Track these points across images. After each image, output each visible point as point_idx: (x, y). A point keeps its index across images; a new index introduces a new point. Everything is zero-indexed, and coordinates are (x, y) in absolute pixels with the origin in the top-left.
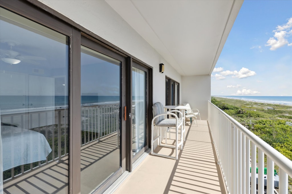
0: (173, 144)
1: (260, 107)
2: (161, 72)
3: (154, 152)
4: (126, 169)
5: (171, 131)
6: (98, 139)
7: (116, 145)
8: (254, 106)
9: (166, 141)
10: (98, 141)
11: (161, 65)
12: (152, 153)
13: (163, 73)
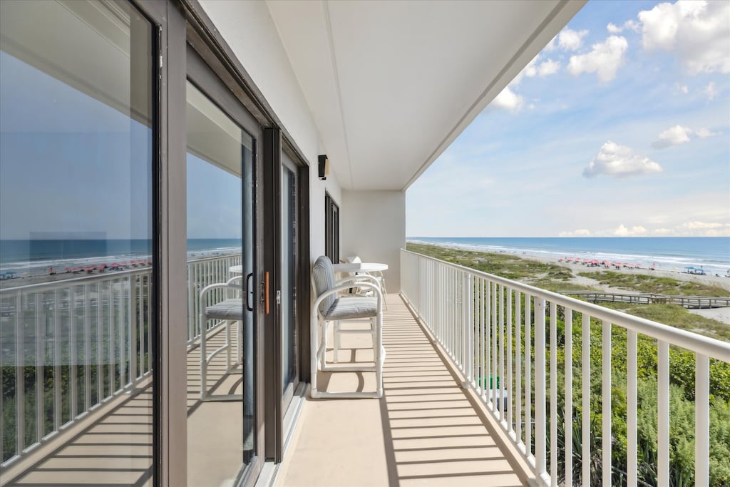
0: (353, 360)
1: (467, 259)
2: (321, 178)
3: (318, 391)
4: (265, 456)
5: (342, 329)
6: (130, 384)
7: (198, 392)
8: (458, 257)
9: (336, 355)
10: (129, 392)
11: (322, 160)
12: (314, 393)
13: (325, 179)
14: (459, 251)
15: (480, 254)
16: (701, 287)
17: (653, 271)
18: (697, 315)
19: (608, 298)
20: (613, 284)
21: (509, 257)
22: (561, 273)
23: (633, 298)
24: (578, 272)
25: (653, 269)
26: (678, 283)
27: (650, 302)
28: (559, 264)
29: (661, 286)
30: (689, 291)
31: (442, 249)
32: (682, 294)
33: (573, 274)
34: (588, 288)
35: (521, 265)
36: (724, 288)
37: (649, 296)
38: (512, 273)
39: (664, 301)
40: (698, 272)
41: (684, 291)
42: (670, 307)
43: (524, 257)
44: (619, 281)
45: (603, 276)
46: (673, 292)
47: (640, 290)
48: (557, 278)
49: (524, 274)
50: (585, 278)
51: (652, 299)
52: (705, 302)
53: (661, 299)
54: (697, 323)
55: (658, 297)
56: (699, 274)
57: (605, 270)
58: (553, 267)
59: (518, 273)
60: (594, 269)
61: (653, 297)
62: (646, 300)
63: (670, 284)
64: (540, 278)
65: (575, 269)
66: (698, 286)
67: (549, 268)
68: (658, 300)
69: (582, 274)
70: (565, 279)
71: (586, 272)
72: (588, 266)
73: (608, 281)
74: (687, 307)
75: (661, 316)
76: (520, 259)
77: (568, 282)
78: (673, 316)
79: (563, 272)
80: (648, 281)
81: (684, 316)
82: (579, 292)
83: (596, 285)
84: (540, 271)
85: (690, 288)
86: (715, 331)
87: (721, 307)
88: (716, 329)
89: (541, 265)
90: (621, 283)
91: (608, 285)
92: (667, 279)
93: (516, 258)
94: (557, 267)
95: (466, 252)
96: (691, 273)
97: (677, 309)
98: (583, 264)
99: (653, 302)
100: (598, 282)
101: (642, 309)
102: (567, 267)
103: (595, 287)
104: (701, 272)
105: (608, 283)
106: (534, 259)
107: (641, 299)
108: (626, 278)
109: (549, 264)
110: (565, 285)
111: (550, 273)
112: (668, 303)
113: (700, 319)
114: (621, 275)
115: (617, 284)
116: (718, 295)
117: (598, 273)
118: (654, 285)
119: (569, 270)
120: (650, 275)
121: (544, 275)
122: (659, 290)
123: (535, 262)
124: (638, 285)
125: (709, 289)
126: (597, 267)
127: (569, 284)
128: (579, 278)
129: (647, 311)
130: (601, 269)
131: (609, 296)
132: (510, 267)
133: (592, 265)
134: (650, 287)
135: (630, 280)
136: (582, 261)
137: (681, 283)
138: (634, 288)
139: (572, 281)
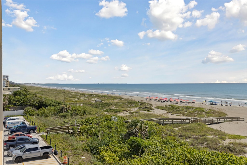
1: (87, 100)
8: (81, 99)
14: (82, 94)
15: (97, 96)
16: (214, 112)
17: (193, 104)
18: (211, 128)
19: (170, 122)
20: (174, 113)
21: (116, 98)
22: (146, 107)
23: (182, 121)
24: (155, 106)
25: (194, 103)
26: (204, 110)
27: (191, 122)
28: (145, 101)
29: (197, 112)
30: (209, 115)
31: (70, 93)
32: (206, 116)
33: (153, 107)
34: (161, 116)
35: (123, 103)
36: (224, 112)
37: (190, 119)
38: (117, 108)
39: (196, 121)
40: (214, 103)
41: (207, 114)
42: (200, 125)
43: (125, 97)
44: (177, 111)
45: (169, 108)
46: (202, 116)
47: (187, 115)
48: (144, 111)
49: (124, 109)
50: (159, 110)
51: (191, 120)
52: (215, 120)
53: (196, 120)
54: (211, 132)
55: (194, 119)
56: (214, 105)
57: (170, 104)
58: (142, 104)
59: (121, 108)
60: (164, 104)
61: (192, 119)
62: (188, 121)
63: (201, 111)
64: (134, 111)
65: (155, 104)
66: (213, 111)
67: (140, 104)
68: (194, 121)
69: (157, 108)
70: (148, 111)
71: (160, 106)
72: (162, 102)
73: (171, 111)
74: (207, 123)
75: (194, 130)
76: (123, 99)
77: (150, 113)
78: (200, 130)
79: (147, 106)
80: (191, 110)
81: (205, 129)
82: (155, 118)
83: (164, 114)
84: (134, 107)
85: (209, 113)
86: (218, 136)
87: (222, 122)
88: (219, 135)
89: (135, 103)
90: (178, 112)
91: (171, 114)
92: (200, 108)
93: (120, 98)
94: (144, 103)
95: (87, 94)
96: (211, 104)
97: (202, 125)
98: (159, 101)
99: (192, 122)
100: (166, 112)
101: (186, 127)
102: (150, 103)
103: (164, 115)
104: (215, 103)
105: (171, 112)
106: (130, 98)
107: (187, 121)
108: (180, 109)
109: (140, 101)
110: (148, 115)
111: (140, 108)
112: (199, 122)
113: (212, 130)
114: (178, 107)
115: (175, 113)
116: (221, 116)
117: (166, 106)
118: (193, 112)
119: (151, 105)
120: (192, 106)
121: (137, 109)
122: (195, 115)
123: (132, 100)
124: (186, 113)
125: (217, 113)
126: (166, 103)
127: (150, 114)
128: (156, 109)
129: (188, 128)
130: (168, 104)
131: (171, 120)
132: (116, 105)
133: (164, 102)
134: (191, 113)
135: (182, 110)
136: (158, 99)
137: (206, 110)
138: (184, 115)
139: (152, 112)
